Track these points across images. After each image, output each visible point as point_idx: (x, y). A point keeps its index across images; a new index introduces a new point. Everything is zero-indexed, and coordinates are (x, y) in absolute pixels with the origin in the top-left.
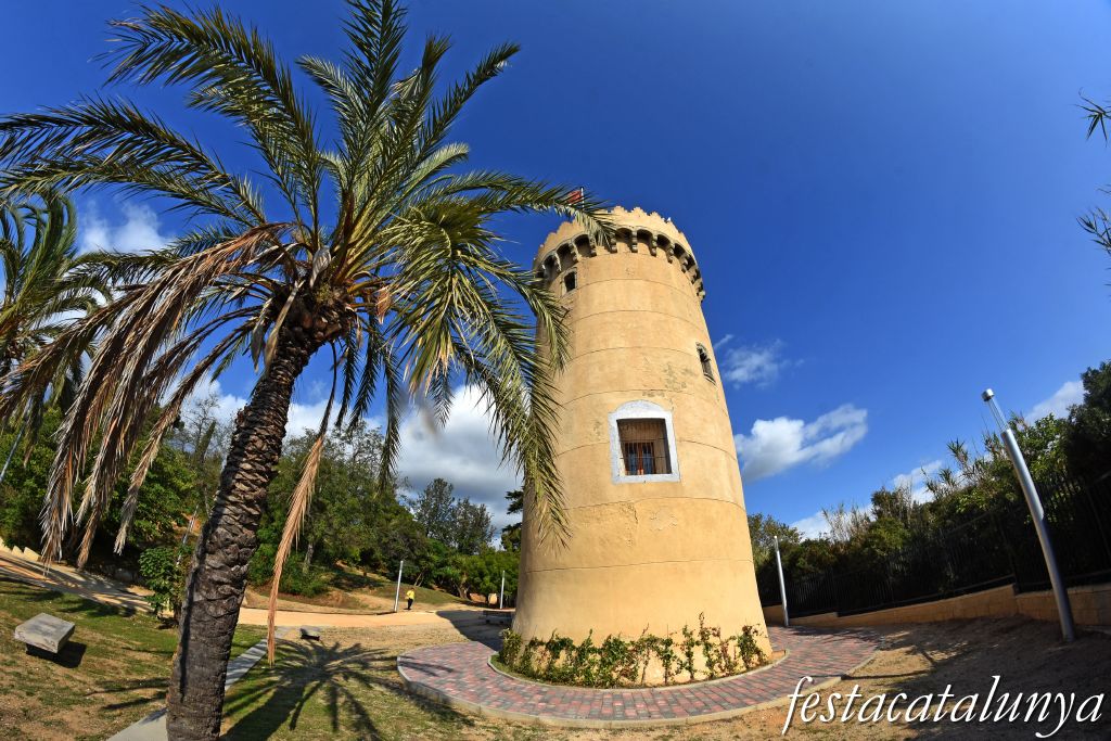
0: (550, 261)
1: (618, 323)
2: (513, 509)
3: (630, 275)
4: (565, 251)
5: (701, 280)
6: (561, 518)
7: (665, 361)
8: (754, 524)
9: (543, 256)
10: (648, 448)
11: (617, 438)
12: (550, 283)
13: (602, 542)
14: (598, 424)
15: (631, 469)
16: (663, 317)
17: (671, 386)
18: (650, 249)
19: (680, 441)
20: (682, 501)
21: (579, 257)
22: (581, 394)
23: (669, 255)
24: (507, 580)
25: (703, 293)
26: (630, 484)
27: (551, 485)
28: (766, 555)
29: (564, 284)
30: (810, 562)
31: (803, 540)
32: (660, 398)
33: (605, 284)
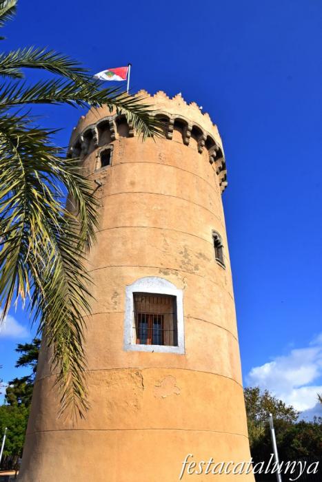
0: (89, 134)
1: (145, 204)
2: (22, 362)
3: (162, 160)
4: (104, 126)
5: (225, 172)
6: (81, 391)
7: (183, 243)
8: (251, 397)
9: (83, 128)
10: (159, 320)
11: (132, 308)
12: (86, 155)
13: (110, 405)
14: (116, 294)
15: (142, 337)
16: (186, 203)
17: (185, 267)
18: (183, 138)
19: (188, 317)
20: (186, 373)
21: (117, 135)
22: (103, 264)
23: (200, 145)
24: (9, 437)
25: (225, 183)
26: (140, 352)
27: (75, 360)
28: (261, 430)
29: (99, 159)
30: (304, 444)
31: (298, 421)
32: (174, 276)
33: (137, 166)
